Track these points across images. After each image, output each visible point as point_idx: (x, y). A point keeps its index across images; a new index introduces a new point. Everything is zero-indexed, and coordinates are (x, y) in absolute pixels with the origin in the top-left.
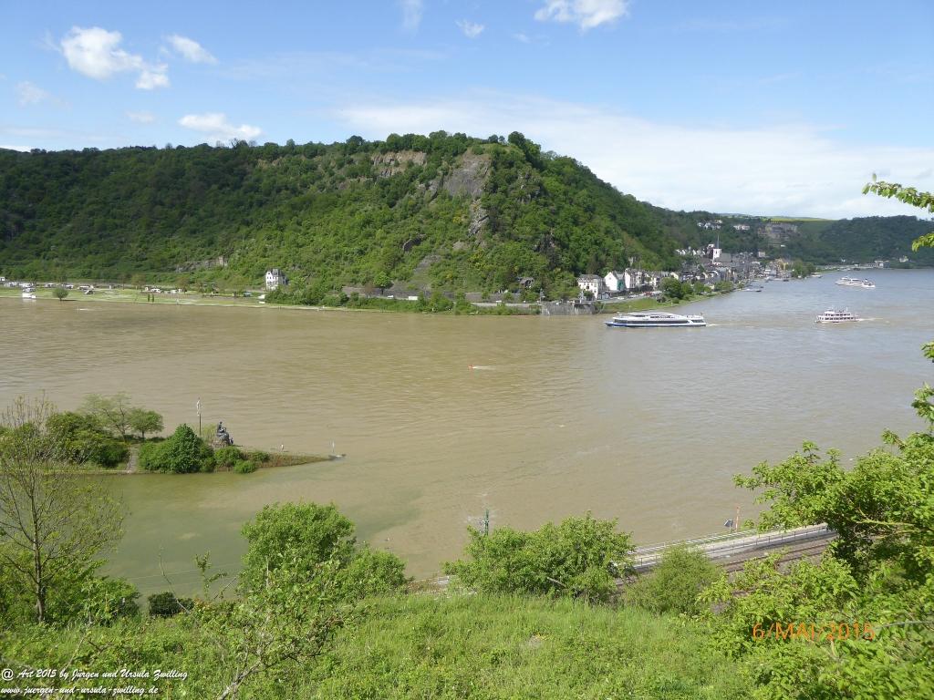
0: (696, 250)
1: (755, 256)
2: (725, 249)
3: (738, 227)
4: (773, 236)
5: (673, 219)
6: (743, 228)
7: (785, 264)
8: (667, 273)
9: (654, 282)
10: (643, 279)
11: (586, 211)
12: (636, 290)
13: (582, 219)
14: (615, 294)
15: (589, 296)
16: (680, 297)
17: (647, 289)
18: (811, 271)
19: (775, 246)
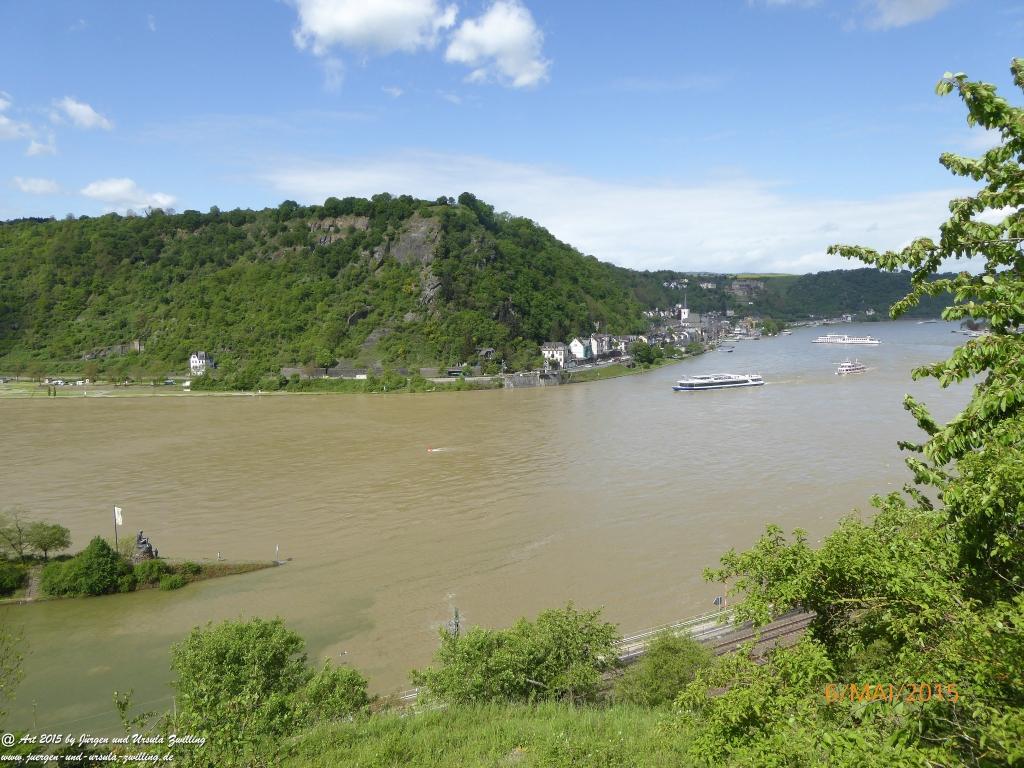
0: (664, 311)
1: (724, 315)
2: (693, 310)
3: (704, 286)
4: (740, 293)
5: (638, 280)
6: (710, 286)
7: (754, 322)
8: (635, 337)
9: (622, 346)
10: (610, 344)
11: (545, 274)
12: (604, 357)
13: (542, 284)
14: (581, 362)
15: (555, 364)
16: (651, 362)
17: (615, 354)
18: (781, 328)
19: (744, 304)
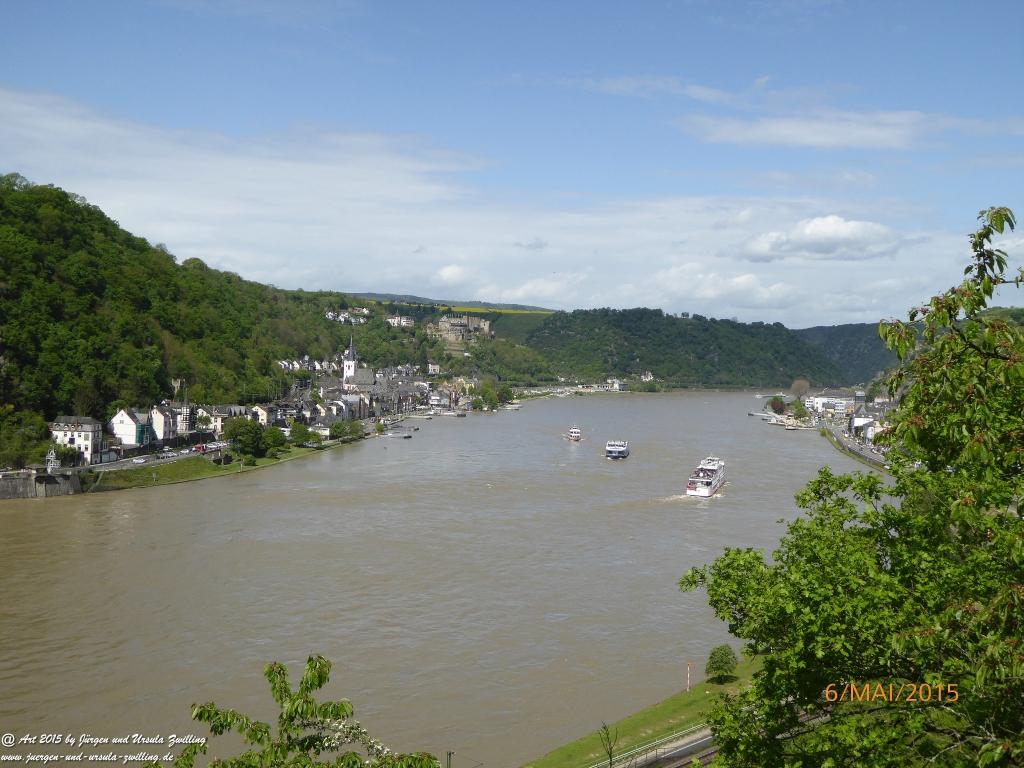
1: (425, 371)
2: (361, 360)
3: (394, 321)
4: (451, 337)
5: (282, 305)
6: (404, 322)
7: (467, 387)
8: (243, 408)
9: (216, 424)
10: (192, 420)
11: (80, 292)
12: (177, 442)
13: (70, 309)
14: (131, 452)
15: (71, 457)
16: (260, 453)
17: (202, 437)
18: (505, 398)
19: (455, 354)
